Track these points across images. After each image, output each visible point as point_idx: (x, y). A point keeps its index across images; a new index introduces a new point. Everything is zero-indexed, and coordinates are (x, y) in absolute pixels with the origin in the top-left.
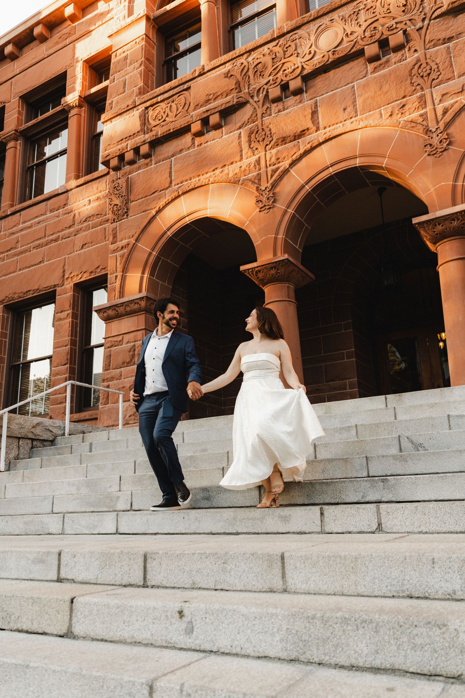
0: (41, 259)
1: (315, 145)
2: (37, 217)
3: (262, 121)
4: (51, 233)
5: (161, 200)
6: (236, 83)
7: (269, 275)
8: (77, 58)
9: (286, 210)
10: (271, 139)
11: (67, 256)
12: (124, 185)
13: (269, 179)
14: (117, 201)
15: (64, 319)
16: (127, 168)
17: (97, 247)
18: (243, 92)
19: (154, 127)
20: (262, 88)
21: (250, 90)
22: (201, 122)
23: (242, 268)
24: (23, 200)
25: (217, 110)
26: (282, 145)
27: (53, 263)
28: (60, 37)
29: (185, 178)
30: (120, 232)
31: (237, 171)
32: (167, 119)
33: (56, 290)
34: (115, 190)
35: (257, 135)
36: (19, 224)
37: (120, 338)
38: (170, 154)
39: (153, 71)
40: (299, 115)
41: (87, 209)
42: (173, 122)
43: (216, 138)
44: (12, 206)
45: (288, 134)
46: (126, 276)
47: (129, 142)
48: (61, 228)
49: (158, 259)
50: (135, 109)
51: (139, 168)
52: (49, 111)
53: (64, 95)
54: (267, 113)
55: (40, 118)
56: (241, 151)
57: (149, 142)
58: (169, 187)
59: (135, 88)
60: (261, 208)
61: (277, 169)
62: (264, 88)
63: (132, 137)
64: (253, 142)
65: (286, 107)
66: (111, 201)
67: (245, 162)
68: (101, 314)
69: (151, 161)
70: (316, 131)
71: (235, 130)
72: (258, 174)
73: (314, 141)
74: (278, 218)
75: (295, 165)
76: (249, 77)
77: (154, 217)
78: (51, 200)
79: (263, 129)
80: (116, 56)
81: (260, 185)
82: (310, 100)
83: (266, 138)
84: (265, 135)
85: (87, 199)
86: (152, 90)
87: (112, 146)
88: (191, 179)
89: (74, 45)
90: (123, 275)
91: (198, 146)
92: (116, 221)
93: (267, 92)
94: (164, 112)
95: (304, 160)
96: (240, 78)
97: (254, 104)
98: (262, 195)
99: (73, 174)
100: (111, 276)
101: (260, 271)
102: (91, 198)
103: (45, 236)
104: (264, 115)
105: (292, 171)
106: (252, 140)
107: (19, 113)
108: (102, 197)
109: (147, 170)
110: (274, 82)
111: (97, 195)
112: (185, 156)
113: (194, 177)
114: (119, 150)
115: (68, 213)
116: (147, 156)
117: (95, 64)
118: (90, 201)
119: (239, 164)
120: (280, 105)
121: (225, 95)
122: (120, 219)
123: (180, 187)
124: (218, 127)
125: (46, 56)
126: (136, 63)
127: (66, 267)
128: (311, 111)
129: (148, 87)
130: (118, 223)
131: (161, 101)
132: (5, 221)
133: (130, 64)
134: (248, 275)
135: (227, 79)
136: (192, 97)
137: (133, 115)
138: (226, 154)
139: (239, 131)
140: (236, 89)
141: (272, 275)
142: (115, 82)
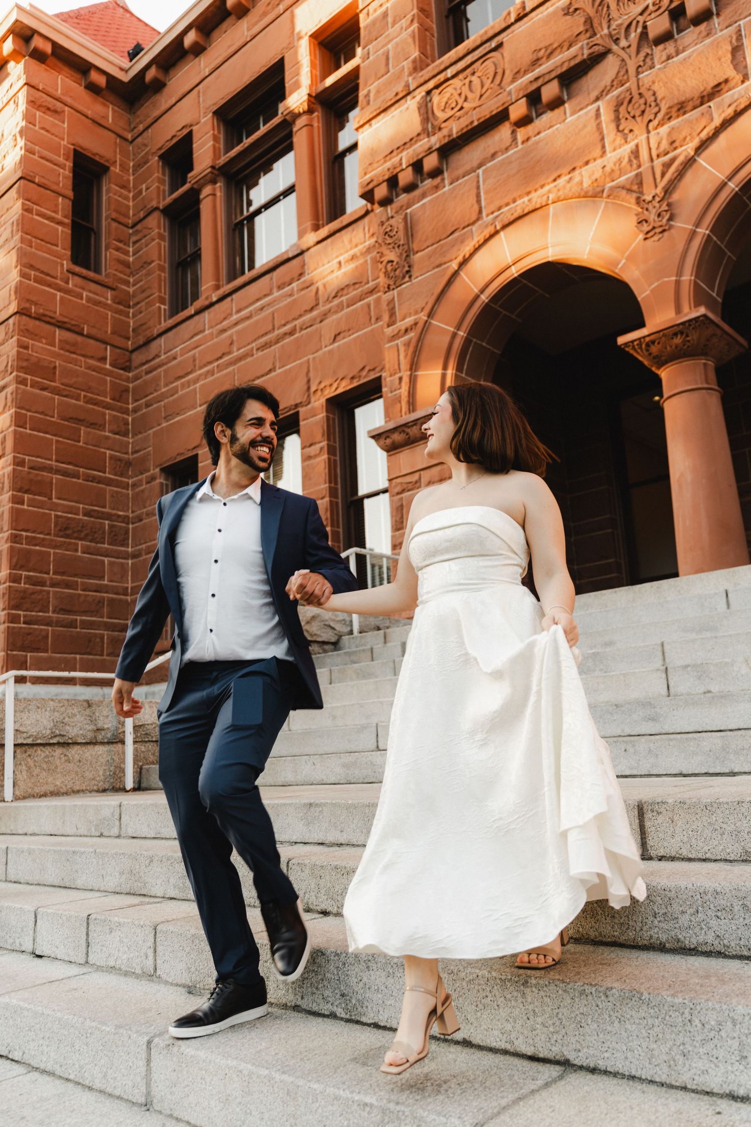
0: (270, 366)
1: (742, 106)
2: (258, 300)
3: (638, 80)
4: (283, 322)
5: (466, 243)
6: (585, 22)
7: (671, 347)
8: (299, 33)
9: (695, 231)
10: (656, 109)
11: (311, 357)
12: (401, 226)
13: (658, 180)
14: (391, 255)
15: (316, 456)
16: (404, 197)
17: (358, 336)
18: (598, 36)
19: (445, 121)
20: (634, 23)
21: (611, 29)
22: (527, 101)
23: (621, 340)
24: (232, 277)
25: (553, 74)
26: (678, 116)
27: (290, 370)
28: (269, 4)
29: (506, 200)
30: (400, 305)
31: (598, 174)
32: (466, 105)
33: (298, 413)
34: (387, 237)
35: (631, 105)
36: (231, 315)
37: (415, 477)
38: (475, 164)
39: (432, 28)
40: (707, 59)
41: (337, 277)
42: (477, 109)
43: (554, 123)
44: (217, 287)
45: (688, 96)
46: (416, 377)
47: (404, 154)
48: (299, 313)
49: (467, 342)
50: (409, 98)
51: (424, 196)
52: (258, 128)
53: (282, 97)
54: (647, 63)
55: (247, 142)
56: (603, 139)
57: (438, 150)
58: (478, 219)
59: (405, 63)
60: (647, 233)
61: (673, 160)
62: (638, 22)
63: (408, 145)
64: (623, 121)
65: (681, 48)
66: (381, 257)
67: (611, 157)
68: (382, 441)
69: (443, 180)
70: (743, 82)
71: (587, 105)
72: (637, 175)
73: (741, 100)
74: (680, 247)
75: (706, 148)
76: (608, 7)
77: (456, 274)
78: (279, 271)
79: (640, 94)
80: (368, 14)
81: (642, 193)
82: (727, 27)
83: (648, 109)
84: (645, 104)
85: (336, 261)
86: (433, 61)
87: (375, 165)
88: (514, 201)
89: (292, 12)
90: (411, 375)
91: (523, 142)
92: (391, 287)
93: (645, 27)
94: (460, 94)
95: (723, 138)
96: (591, 11)
97: (622, 53)
98: (647, 210)
99: (309, 224)
100: (392, 378)
101: (653, 342)
102: (341, 258)
103: (274, 329)
104: (640, 69)
105: (700, 160)
106: (621, 116)
107: (215, 138)
108: (358, 254)
109: (438, 197)
110: (657, 7)
111: (351, 252)
112: (502, 163)
113: (521, 197)
114: (389, 169)
115: (307, 287)
116: (436, 173)
117: (328, 36)
118: (340, 263)
119: (600, 162)
120: (670, 47)
121: (566, 45)
122: (398, 283)
123: (497, 217)
124: (557, 103)
125: (249, 39)
126: (403, 21)
127: (311, 374)
128: (730, 48)
129: (427, 58)
130: (395, 291)
131: (453, 77)
132: (209, 313)
133: (394, 23)
134: (632, 352)
135: (568, 17)
136: (506, 60)
137: (408, 108)
138: (575, 148)
139: (595, 105)
140: (587, 31)
141: (676, 347)
142: (371, 58)
